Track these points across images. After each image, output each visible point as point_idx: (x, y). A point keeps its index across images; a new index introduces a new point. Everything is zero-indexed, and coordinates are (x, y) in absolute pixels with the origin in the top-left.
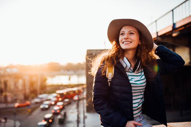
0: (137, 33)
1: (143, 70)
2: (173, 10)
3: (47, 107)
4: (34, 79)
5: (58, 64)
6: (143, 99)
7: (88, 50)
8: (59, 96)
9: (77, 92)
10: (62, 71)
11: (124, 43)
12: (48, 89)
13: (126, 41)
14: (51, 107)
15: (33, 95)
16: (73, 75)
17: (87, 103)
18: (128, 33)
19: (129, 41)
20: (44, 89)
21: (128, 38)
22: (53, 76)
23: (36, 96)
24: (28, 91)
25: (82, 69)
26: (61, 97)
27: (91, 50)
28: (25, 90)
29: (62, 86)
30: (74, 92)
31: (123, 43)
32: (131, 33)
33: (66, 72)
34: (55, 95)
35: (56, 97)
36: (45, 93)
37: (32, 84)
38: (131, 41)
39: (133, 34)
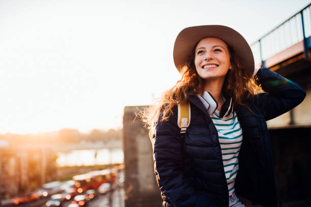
1: (235, 114)
3: (57, 204)
4: (36, 157)
5: (77, 131)
6: (238, 166)
7: (126, 107)
8: (78, 185)
9: (108, 177)
10: (83, 143)
11: (205, 67)
12: (60, 173)
13: (209, 65)
14: (65, 204)
15: (34, 184)
16: (101, 148)
17: (127, 194)
19: (213, 64)
20: (53, 174)
21: (213, 58)
22: (67, 152)
23: (40, 186)
24: (24, 178)
25: (117, 138)
26: (81, 187)
27: (131, 107)
28: (20, 176)
29: (83, 167)
30: (104, 177)
31: (203, 67)
32: (217, 50)
33: (90, 145)
34: (71, 183)
35: (74, 187)
36: (54, 180)
37: (32, 166)
38: (217, 63)
39: (220, 51)
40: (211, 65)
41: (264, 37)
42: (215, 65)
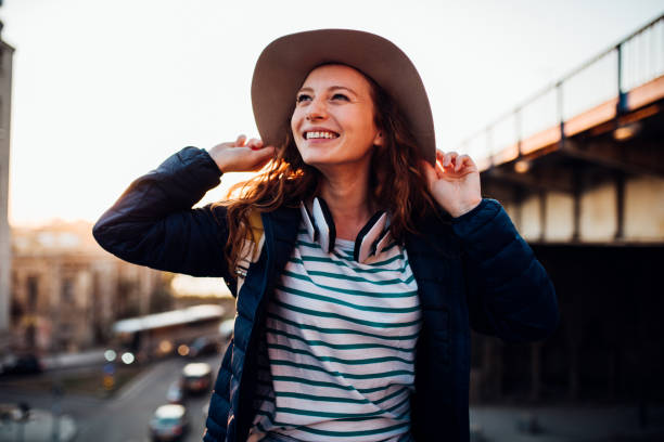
0: (367, 97)
2: (618, 47)
13: (315, 130)
18: (328, 98)
19: (325, 131)
21: (323, 115)
24: (106, 314)
28: (98, 310)
29: (224, 300)
31: (304, 136)
32: (340, 97)
37: (122, 291)
38: (334, 128)
39: (347, 99)
40: (320, 131)
41: (629, 38)
42: (330, 132)
